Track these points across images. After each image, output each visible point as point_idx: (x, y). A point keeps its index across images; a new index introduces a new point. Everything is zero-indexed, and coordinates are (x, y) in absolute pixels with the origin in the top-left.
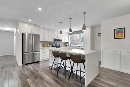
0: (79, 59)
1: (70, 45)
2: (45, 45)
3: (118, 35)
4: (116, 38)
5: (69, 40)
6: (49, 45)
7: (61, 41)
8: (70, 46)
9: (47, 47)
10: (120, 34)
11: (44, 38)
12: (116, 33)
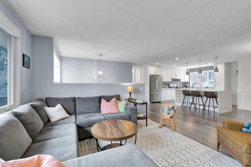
0: (212, 95)
1: (191, 86)
2: (163, 86)
5: (190, 78)
7: (180, 80)
8: (193, 87)
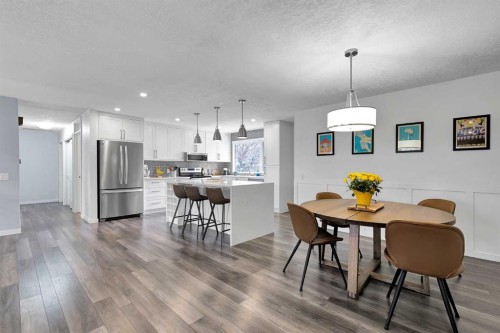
1: (234, 171)
2: (159, 171)
3: (322, 147)
4: (320, 153)
5: (232, 154)
6: (168, 171)
7: (205, 158)
8: (236, 174)
9: (163, 175)
10: (325, 145)
11: (155, 152)
12: (320, 143)
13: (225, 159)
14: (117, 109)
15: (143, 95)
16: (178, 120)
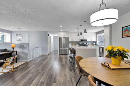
2: (74, 44)
3: (125, 33)
4: (123, 36)
6: (76, 44)
7: (86, 40)
9: (75, 45)
10: (126, 32)
11: (72, 39)
12: (124, 32)
13: (94, 40)
14: (62, 30)
15: (61, 26)
16: (76, 31)
